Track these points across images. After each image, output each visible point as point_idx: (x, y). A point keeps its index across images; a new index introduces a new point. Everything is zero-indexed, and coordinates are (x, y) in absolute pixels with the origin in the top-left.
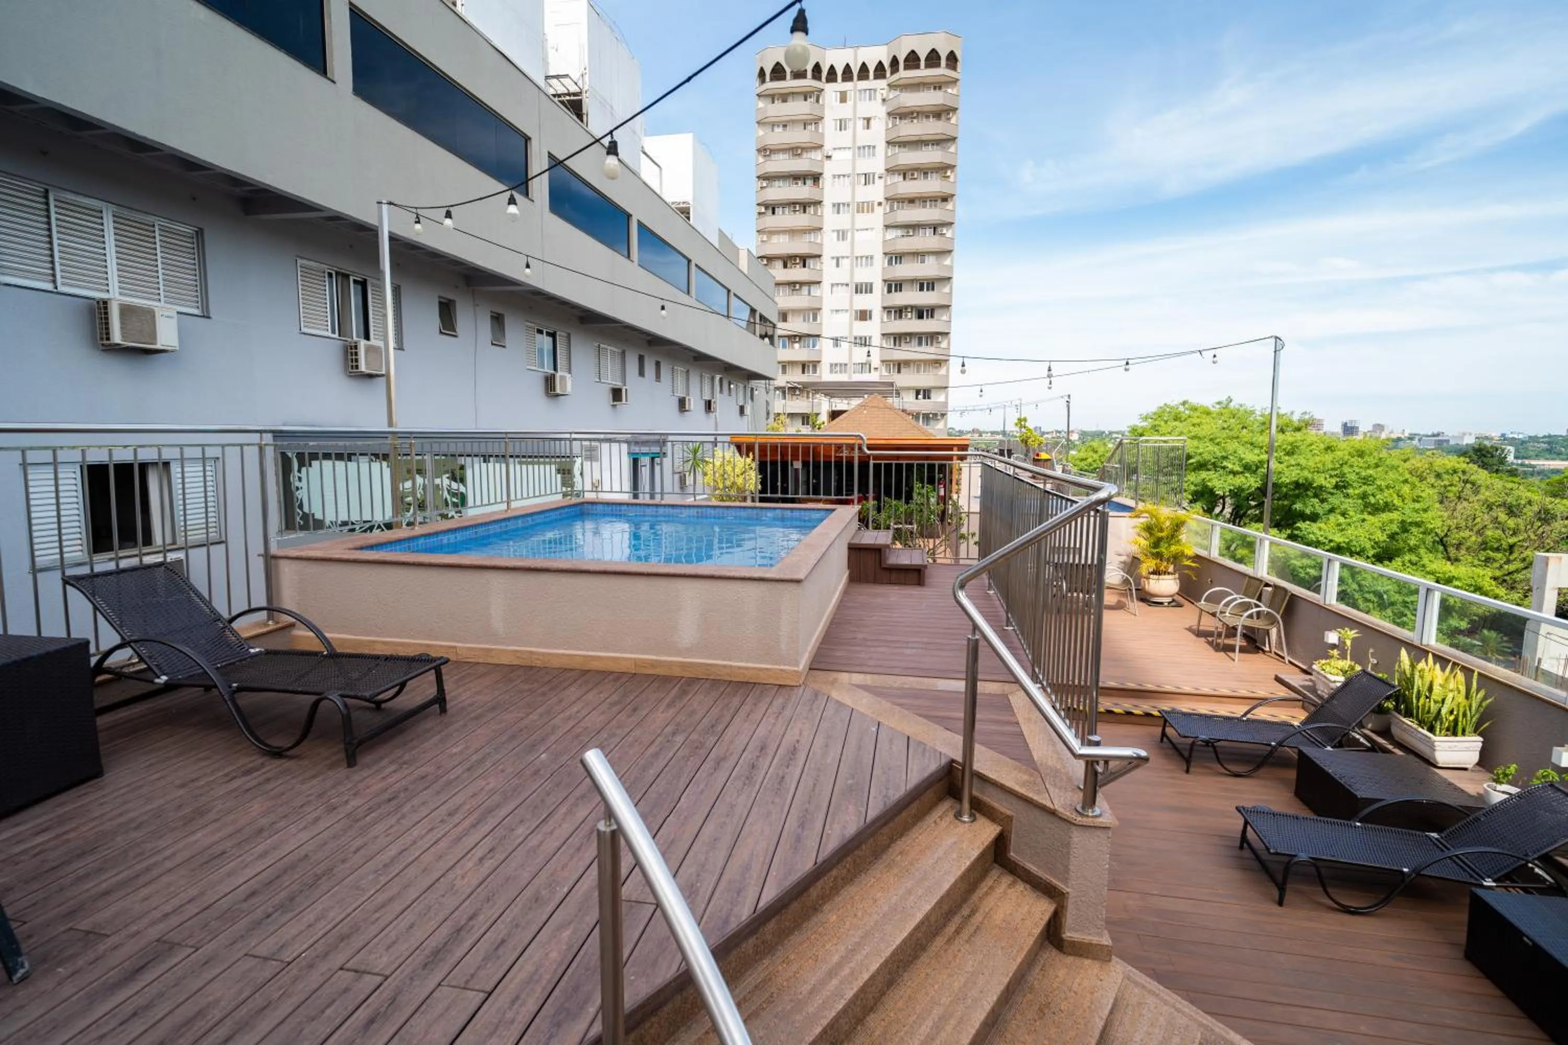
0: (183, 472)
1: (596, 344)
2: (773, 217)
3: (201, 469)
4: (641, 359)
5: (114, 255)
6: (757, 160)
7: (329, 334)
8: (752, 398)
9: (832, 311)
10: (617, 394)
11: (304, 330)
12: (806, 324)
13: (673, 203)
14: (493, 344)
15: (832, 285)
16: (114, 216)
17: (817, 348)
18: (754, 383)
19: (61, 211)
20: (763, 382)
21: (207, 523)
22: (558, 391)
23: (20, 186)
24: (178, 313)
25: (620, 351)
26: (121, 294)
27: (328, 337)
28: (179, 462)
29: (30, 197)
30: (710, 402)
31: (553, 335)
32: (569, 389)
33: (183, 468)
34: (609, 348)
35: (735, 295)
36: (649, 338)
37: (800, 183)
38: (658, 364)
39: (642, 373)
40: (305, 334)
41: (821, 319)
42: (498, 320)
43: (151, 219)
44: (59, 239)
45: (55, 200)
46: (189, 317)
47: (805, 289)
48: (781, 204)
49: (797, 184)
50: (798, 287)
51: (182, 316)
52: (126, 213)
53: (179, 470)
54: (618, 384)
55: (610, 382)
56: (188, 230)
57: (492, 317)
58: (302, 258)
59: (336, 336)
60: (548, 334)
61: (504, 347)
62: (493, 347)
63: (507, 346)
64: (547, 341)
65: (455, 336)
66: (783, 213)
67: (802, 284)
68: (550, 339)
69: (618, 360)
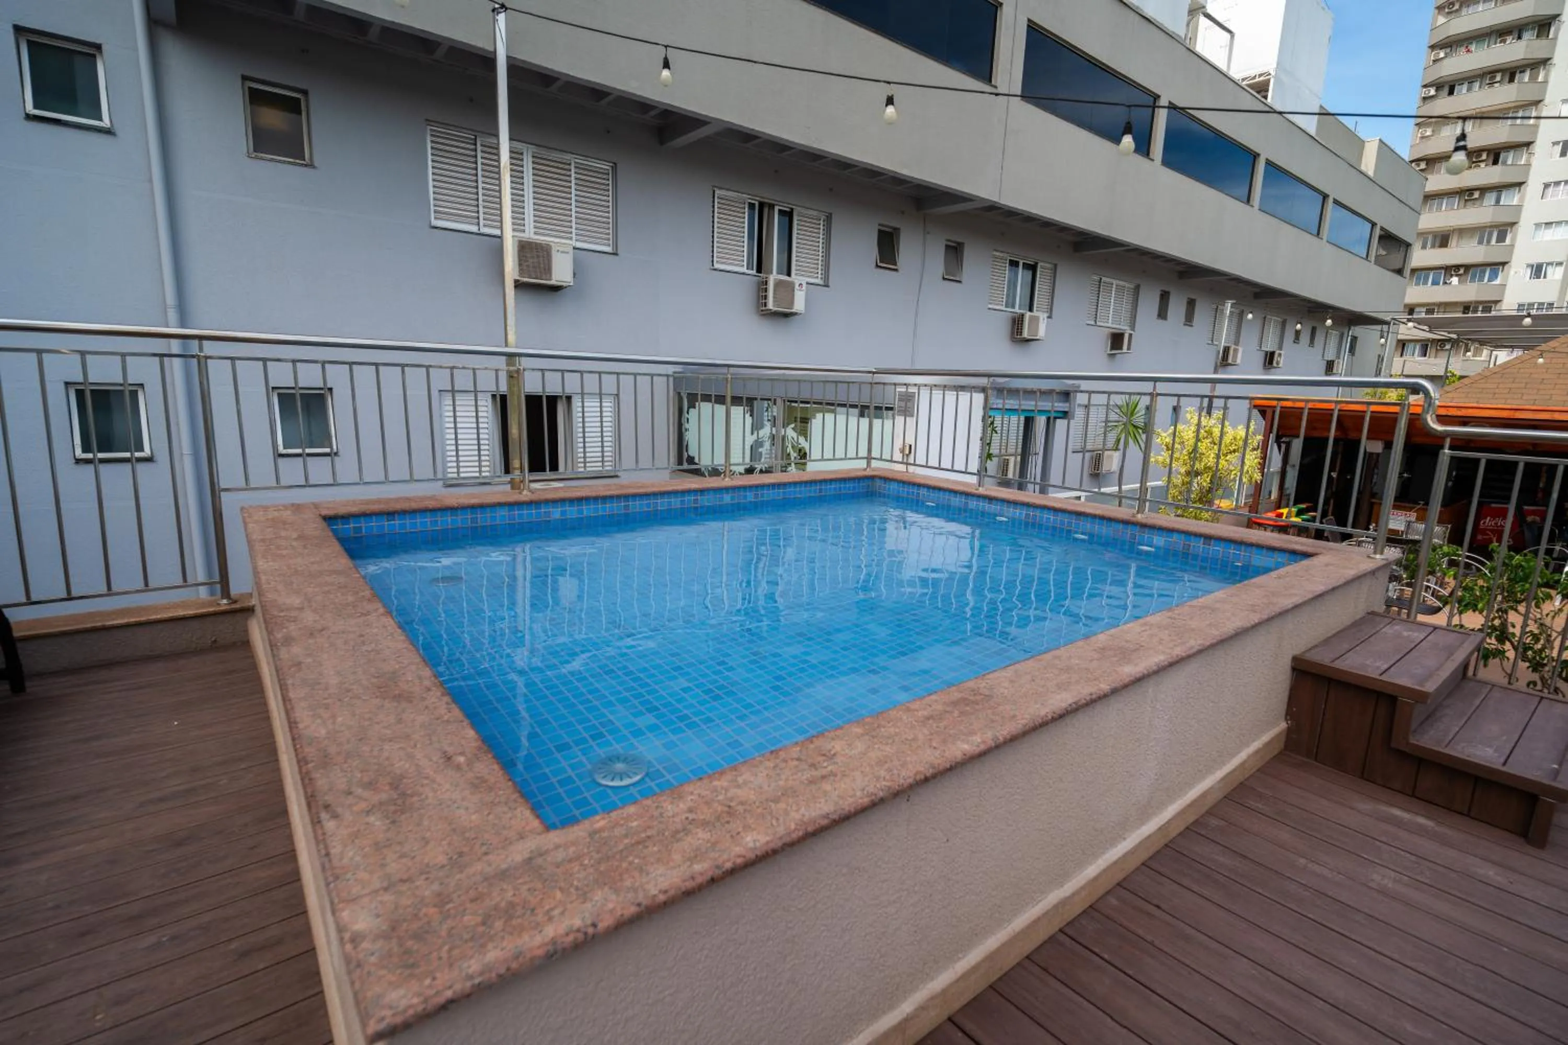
0: (583, 407)
1: (1096, 278)
2: (1452, 98)
3: (598, 404)
4: (1164, 297)
5: (531, 195)
6: (1435, 20)
7: (744, 270)
8: (1352, 350)
9: (1538, 225)
10: (1117, 340)
11: (716, 266)
12: (1482, 248)
13: (1243, 80)
14: (944, 279)
15: (1547, 186)
16: (533, 157)
17: (1498, 281)
18: (1358, 330)
19: (486, 155)
20: (1379, 327)
21: (603, 456)
22: (1026, 334)
23: (448, 134)
24: (575, 248)
25: (1132, 286)
26: (535, 233)
27: (743, 274)
28: (580, 396)
29: (463, 145)
30: (1272, 354)
31: (1033, 268)
32: (1042, 332)
33: (583, 402)
34: (1115, 282)
35: (1336, 202)
36: (1179, 268)
37: (1509, 39)
38: (1191, 304)
39: (1162, 314)
40: (715, 270)
41: (1514, 239)
42: (955, 252)
43: (567, 157)
44: (483, 183)
45: (482, 145)
46: (597, 254)
47: (1490, 198)
48: (1464, 79)
49: (1504, 41)
50: (1476, 195)
51: (576, 251)
52: (544, 153)
53: (580, 404)
54: (1125, 328)
55: (1110, 325)
56: (606, 166)
57: (947, 247)
58: (720, 188)
59: (754, 272)
60: (1026, 266)
61: (960, 282)
62: (946, 282)
63: (963, 281)
64: (1022, 276)
65: (896, 270)
66: (1469, 90)
67: (1484, 190)
68: (1029, 274)
69: (1127, 299)
